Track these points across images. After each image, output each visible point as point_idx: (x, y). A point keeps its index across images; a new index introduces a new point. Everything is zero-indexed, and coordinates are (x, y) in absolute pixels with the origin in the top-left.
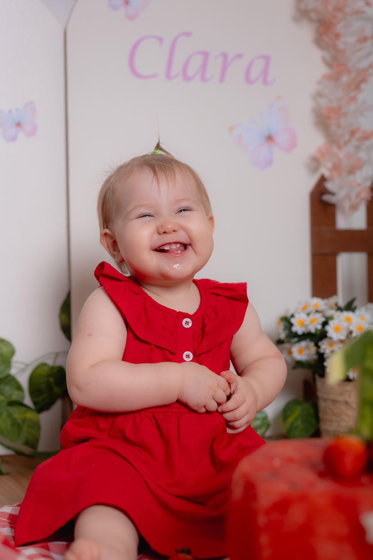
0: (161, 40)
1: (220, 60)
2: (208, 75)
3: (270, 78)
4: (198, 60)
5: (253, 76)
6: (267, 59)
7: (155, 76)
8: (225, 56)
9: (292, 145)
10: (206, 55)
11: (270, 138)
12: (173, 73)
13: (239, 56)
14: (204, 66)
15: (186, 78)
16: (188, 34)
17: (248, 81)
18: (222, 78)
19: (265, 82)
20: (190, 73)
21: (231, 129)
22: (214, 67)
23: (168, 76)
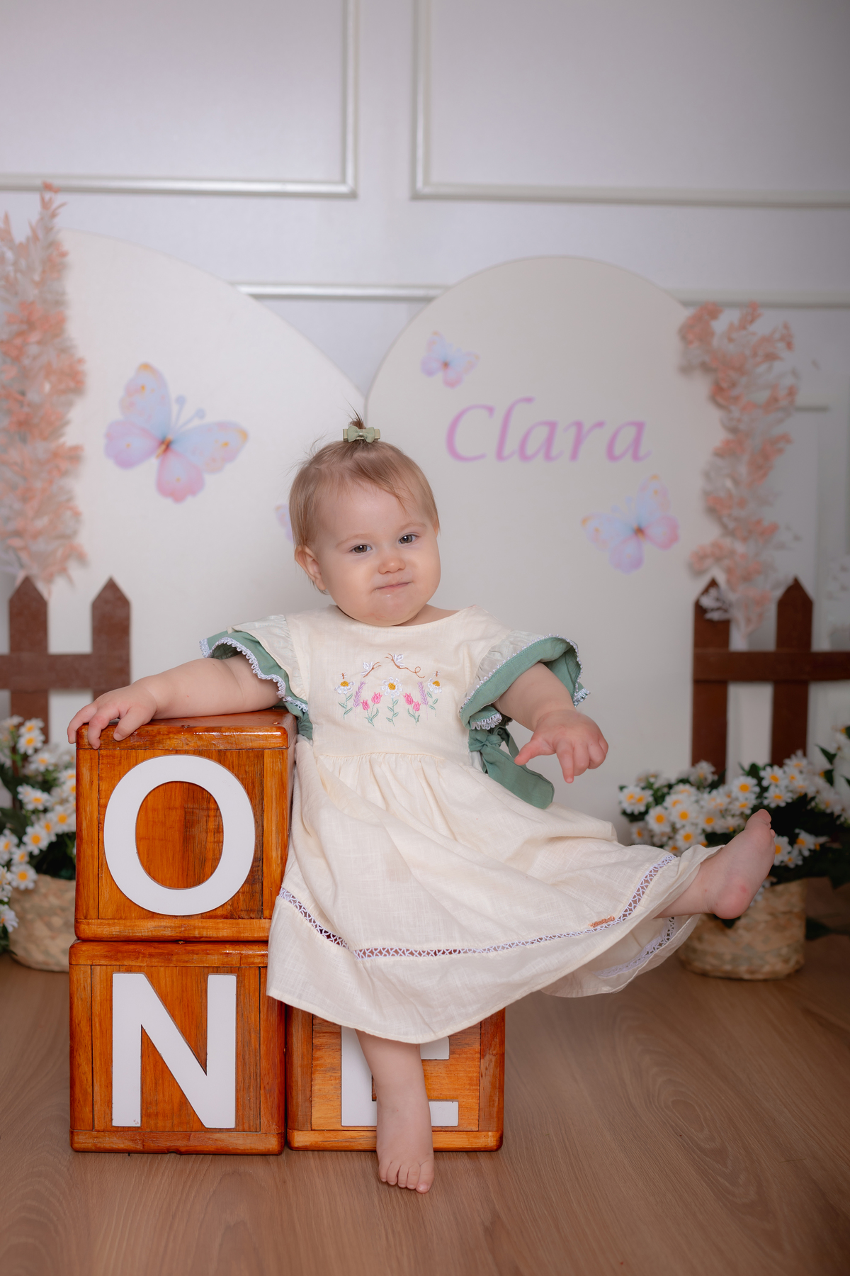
0: (491, 410)
1: (573, 430)
2: (554, 452)
3: (642, 452)
4: (542, 433)
5: (618, 450)
6: (640, 426)
7: (482, 456)
8: (579, 425)
9: (673, 538)
10: (552, 426)
11: (639, 531)
12: (506, 452)
13: (600, 425)
14: (549, 441)
15: (524, 456)
16: (529, 400)
17: (611, 455)
18: (574, 456)
19: (636, 457)
20: (530, 450)
21: (584, 521)
22: (564, 441)
23: (500, 455)
